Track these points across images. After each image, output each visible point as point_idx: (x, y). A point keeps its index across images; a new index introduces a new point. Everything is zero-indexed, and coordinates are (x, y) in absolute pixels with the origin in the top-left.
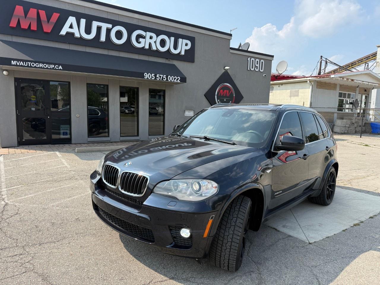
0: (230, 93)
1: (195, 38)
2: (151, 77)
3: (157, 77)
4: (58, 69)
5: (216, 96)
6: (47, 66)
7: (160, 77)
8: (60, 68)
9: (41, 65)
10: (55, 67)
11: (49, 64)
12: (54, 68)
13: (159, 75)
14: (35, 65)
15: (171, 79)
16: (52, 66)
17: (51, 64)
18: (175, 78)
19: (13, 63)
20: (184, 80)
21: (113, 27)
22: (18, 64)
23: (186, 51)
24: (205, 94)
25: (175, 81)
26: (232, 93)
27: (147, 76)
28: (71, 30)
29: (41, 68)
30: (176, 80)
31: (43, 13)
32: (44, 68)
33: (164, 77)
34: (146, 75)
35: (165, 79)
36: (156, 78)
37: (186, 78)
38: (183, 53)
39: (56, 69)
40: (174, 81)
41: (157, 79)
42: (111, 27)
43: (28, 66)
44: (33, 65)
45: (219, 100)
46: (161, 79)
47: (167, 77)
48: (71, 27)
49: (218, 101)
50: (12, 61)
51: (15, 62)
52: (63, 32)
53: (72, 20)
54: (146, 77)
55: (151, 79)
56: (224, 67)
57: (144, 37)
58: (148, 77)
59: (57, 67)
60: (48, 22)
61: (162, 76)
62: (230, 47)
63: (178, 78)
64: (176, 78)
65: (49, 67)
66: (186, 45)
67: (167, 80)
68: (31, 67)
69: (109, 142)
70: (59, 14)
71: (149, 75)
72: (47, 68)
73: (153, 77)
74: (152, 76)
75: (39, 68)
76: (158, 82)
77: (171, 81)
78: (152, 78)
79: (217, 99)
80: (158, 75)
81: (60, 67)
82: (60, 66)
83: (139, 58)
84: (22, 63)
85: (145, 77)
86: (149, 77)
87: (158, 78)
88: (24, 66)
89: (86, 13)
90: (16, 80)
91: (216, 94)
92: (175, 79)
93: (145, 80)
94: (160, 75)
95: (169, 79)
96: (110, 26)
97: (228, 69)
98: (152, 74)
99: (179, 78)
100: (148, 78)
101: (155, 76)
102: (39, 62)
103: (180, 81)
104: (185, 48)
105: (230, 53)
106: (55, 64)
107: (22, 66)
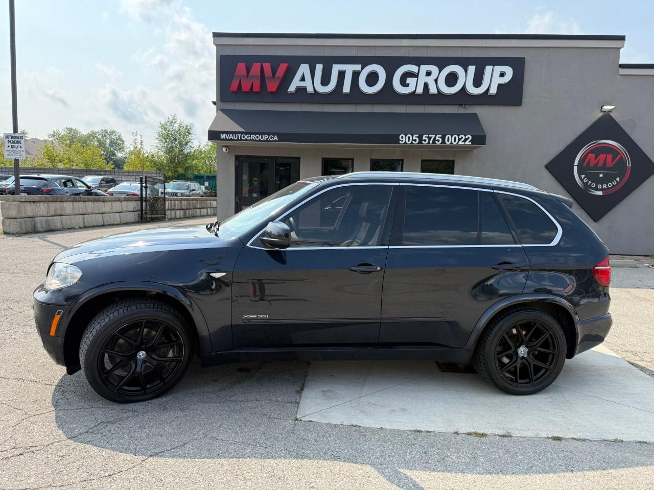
0: (615, 161)
1: (524, 59)
2: (413, 140)
3: (424, 138)
4: (273, 141)
5: (575, 168)
6: (260, 137)
7: (430, 138)
9: (253, 137)
10: (269, 138)
11: (262, 134)
12: (268, 140)
13: (427, 136)
14: (246, 137)
15: (451, 140)
16: (266, 137)
17: (264, 134)
18: (460, 137)
19: (223, 136)
20: (479, 139)
21: (362, 68)
22: (227, 138)
23: (500, 86)
24: (547, 165)
25: (460, 143)
26: (622, 162)
27: (404, 139)
28: (302, 84)
29: (253, 140)
30: (463, 142)
31: (267, 67)
32: (256, 140)
33: (437, 139)
34: (402, 137)
35: (438, 141)
36: (420, 142)
37: (485, 136)
38: (493, 91)
39: (270, 141)
40: (457, 144)
41: (423, 142)
42: (360, 69)
43: (238, 139)
44: (244, 137)
45: (583, 176)
46: (431, 142)
47: (443, 138)
48: (303, 79)
49: (580, 178)
50: (221, 135)
51: (224, 135)
52: (292, 89)
53: (304, 69)
54: (402, 141)
55: (412, 143)
56: (602, 107)
57: (416, 75)
58: (406, 141)
59: (271, 138)
60: (273, 78)
61: (434, 136)
62: (620, 63)
63: (467, 137)
64: (462, 138)
65: (262, 138)
66: (502, 75)
67: (443, 142)
68: (241, 140)
70: (287, 64)
71: (409, 137)
72: (260, 140)
73: (415, 140)
74: (414, 138)
75: (250, 140)
76: (425, 147)
77: (451, 143)
78: (414, 142)
79: (580, 174)
80: (425, 136)
81: (276, 138)
82: (276, 136)
83: (406, 110)
84: (231, 136)
85: (400, 142)
86: (409, 141)
87: (425, 140)
88: (234, 140)
89: (326, 55)
90: (237, 158)
91: (576, 163)
92: (459, 140)
93: (402, 146)
94: (430, 136)
95: (448, 141)
96: (358, 67)
97: (611, 111)
98: (415, 136)
99: (469, 138)
100: (405, 143)
101: (420, 138)
102: (251, 133)
103: (470, 143)
104: (498, 80)
105: (619, 76)
106: (269, 134)
107: (231, 140)
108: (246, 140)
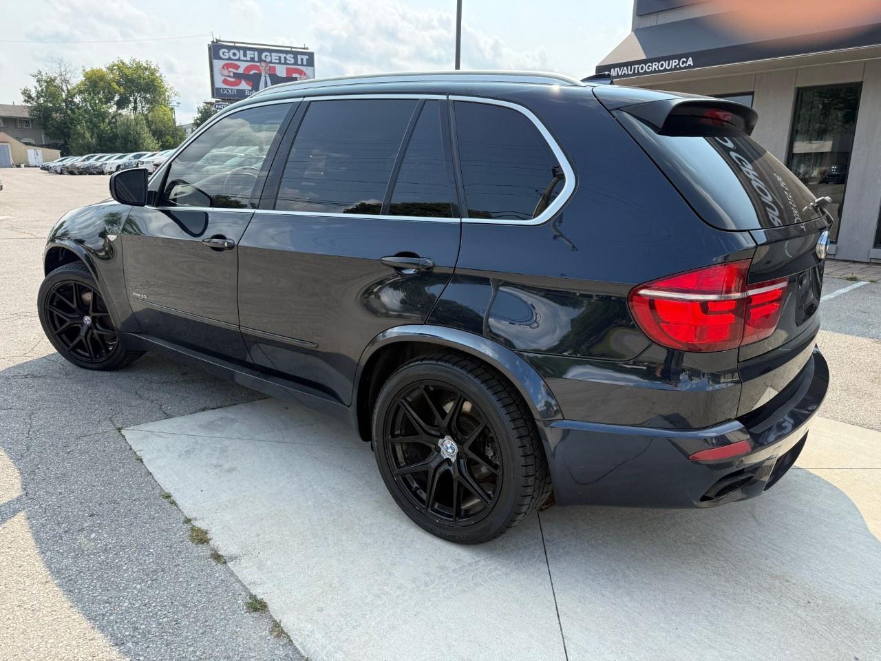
4: (685, 68)
6: (665, 65)
8: (688, 63)
9: (655, 66)
10: (679, 64)
11: (668, 58)
12: (678, 67)
14: (645, 68)
16: (674, 63)
17: (672, 58)
19: (614, 72)
22: (620, 73)
29: (655, 71)
32: (660, 71)
39: (681, 68)
43: (634, 74)
44: (642, 68)
51: (616, 69)
59: (683, 62)
65: (669, 65)
68: (639, 73)
69: (832, 257)
72: (666, 70)
75: (651, 72)
81: (690, 61)
82: (690, 59)
84: (625, 70)
88: (629, 75)
102: (658, 60)
106: (679, 57)
107: (625, 75)
108: (646, 72)
